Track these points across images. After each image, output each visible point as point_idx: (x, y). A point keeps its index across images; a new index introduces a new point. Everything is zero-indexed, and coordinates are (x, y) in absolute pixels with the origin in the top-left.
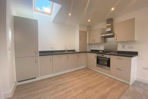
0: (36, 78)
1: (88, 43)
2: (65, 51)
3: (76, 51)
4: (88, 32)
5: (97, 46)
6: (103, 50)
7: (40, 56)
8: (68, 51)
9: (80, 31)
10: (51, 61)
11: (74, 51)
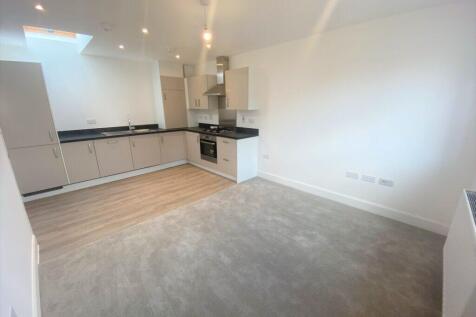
0: (61, 187)
1: (188, 107)
2: (127, 128)
3: (160, 127)
4: (186, 80)
5: (208, 116)
6: (217, 123)
7: (62, 142)
8: (138, 127)
9: (163, 78)
10: (91, 152)
11: (155, 126)
